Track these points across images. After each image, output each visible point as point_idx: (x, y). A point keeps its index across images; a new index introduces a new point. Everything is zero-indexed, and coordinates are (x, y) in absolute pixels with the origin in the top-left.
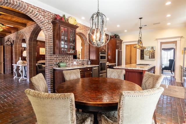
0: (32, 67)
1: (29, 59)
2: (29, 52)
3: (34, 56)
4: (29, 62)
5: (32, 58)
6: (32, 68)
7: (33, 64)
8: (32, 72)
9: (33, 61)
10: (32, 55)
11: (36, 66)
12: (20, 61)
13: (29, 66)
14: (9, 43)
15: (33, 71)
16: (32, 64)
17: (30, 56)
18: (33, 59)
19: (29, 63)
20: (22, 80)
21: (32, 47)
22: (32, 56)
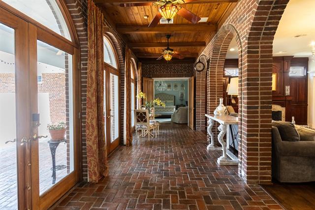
0: (257, 131)
1: (248, 103)
2: (248, 80)
3: (265, 93)
4: (248, 112)
5: (257, 98)
6: (257, 135)
7: (259, 119)
8: (257, 150)
9: (259, 110)
10: (257, 89)
11: (272, 131)
12: (221, 108)
13: (248, 126)
14: (200, 67)
15: (261, 145)
16: (257, 122)
17: (251, 94)
18: (262, 103)
19: (248, 117)
20: (224, 163)
21: (259, 59)
22: (257, 94)
